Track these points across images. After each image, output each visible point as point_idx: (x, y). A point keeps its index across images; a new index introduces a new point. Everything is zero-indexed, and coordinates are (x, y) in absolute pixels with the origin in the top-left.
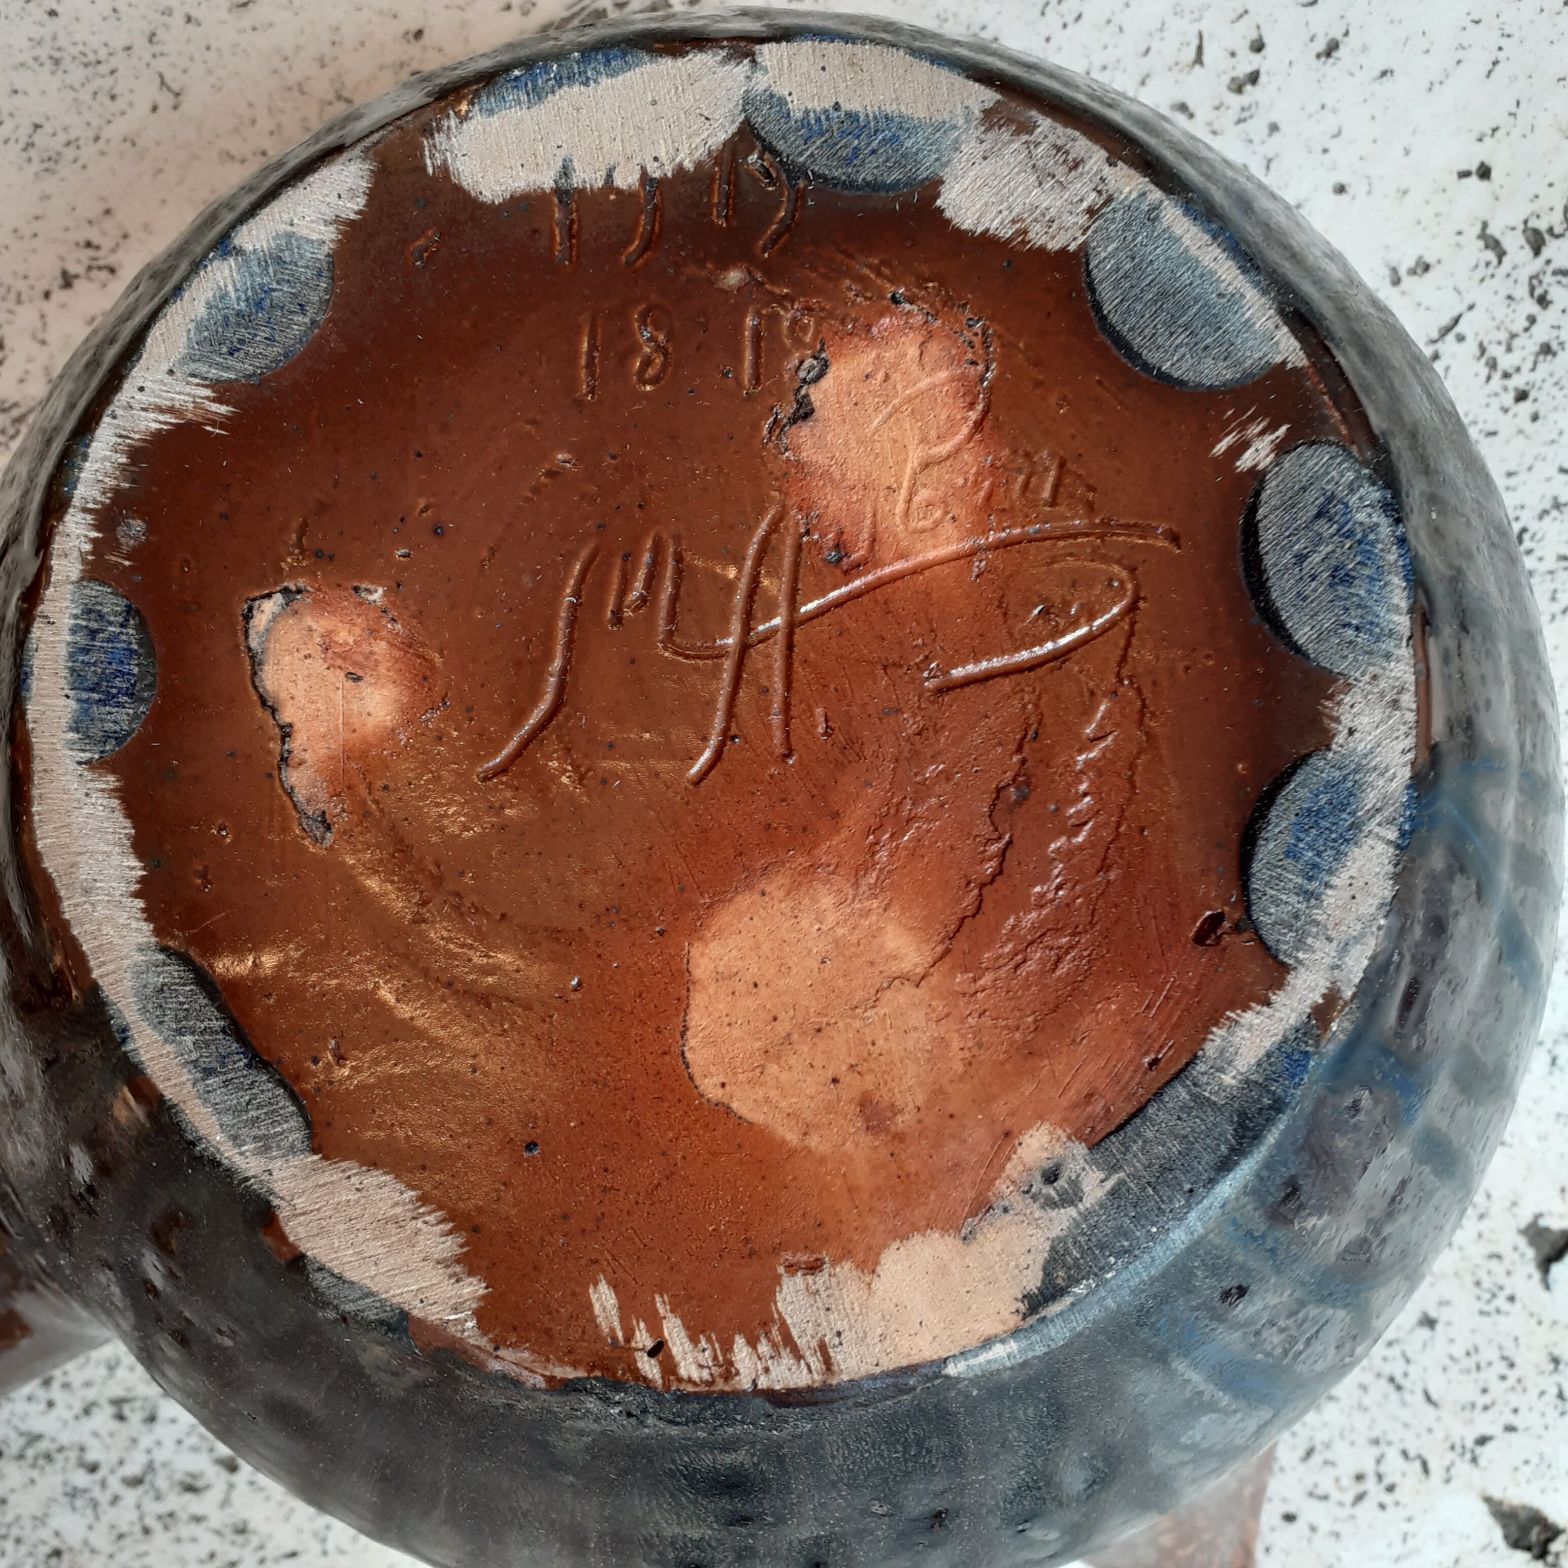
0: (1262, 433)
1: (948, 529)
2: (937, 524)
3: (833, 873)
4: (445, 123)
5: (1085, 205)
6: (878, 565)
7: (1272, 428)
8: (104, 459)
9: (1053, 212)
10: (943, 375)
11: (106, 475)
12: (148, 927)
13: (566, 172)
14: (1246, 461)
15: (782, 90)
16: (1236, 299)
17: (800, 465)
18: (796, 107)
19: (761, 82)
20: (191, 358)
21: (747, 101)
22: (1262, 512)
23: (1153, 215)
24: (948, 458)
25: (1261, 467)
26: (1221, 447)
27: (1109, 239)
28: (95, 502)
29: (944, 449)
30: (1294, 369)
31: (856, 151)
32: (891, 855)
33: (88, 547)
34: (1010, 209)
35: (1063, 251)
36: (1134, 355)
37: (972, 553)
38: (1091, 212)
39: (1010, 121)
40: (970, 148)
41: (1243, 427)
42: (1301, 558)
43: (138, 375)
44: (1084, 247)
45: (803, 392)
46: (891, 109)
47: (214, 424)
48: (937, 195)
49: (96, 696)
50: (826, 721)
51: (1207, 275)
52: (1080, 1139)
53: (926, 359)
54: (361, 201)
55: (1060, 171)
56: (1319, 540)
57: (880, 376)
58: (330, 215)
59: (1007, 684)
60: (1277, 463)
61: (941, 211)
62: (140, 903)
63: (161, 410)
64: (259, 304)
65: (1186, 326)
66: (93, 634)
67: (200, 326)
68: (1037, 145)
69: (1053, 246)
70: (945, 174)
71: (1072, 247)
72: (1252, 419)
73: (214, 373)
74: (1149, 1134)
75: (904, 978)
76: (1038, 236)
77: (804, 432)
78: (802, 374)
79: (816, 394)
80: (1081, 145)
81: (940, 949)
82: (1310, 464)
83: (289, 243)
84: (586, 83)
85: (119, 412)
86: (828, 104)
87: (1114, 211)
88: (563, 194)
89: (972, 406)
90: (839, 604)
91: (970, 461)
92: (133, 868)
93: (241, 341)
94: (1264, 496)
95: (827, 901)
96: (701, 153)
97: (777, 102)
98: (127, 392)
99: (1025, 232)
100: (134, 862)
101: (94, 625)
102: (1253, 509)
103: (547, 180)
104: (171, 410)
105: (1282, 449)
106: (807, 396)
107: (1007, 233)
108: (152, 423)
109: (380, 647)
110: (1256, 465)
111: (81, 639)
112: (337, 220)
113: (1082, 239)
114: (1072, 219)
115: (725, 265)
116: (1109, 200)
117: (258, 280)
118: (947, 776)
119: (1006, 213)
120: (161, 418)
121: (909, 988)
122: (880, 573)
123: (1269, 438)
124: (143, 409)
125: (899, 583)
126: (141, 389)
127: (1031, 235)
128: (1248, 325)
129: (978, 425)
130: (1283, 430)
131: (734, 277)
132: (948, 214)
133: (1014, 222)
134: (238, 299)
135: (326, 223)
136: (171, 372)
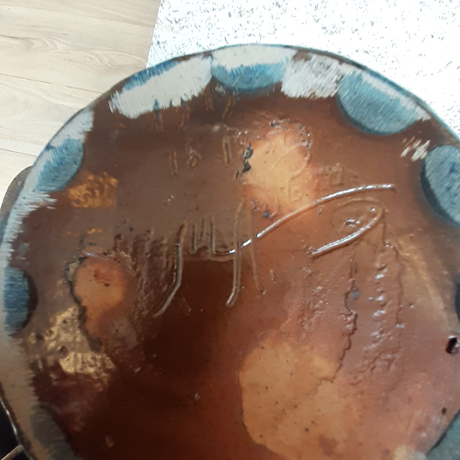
0: (420, 145)
1: (305, 199)
2: (301, 198)
3: (288, 336)
4: (115, 95)
5: (334, 80)
6: (282, 215)
7: (423, 143)
8: (14, 223)
9: (323, 85)
10: (294, 147)
11: (15, 229)
12: (36, 398)
13: (156, 104)
14: (415, 157)
15: (223, 64)
16: (397, 101)
17: (249, 186)
18: (229, 69)
19: (215, 63)
20: (40, 185)
21: (212, 70)
22: (428, 174)
23: (359, 78)
24: (300, 174)
25: (422, 157)
26: (405, 153)
27: (345, 90)
28: (11, 239)
29: (298, 172)
30: (426, 121)
31: (251, 79)
32: (310, 326)
33: (10, 255)
34: (308, 87)
35: (329, 97)
36: (364, 127)
37: (316, 206)
38: (337, 82)
39: (302, 58)
40: (290, 70)
41: (411, 144)
42: (449, 189)
43: (23, 193)
44: (336, 94)
45: (246, 161)
46: (260, 62)
47: (50, 205)
48: (281, 88)
49: (14, 309)
50: (275, 275)
51: (384, 95)
52: (421, 451)
53: (286, 143)
54: (91, 125)
55: (323, 71)
56: (454, 181)
57: (271, 151)
58: (81, 131)
59: (340, 252)
60: (428, 155)
61: (283, 93)
62: (33, 389)
63: (32, 204)
64: (61, 164)
65: (381, 113)
66: (12, 285)
67: (42, 174)
68: (313, 64)
69: (326, 96)
70: (283, 80)
71: (333, 95)
72: (414, 141)
73: (48, 188)
74: (451, 446)
75: (326, 379)
76: (319, 94)
77: (248, 175)
78: (245, 155)
79: (251, 161)
80: (329, 61)
81: (338, 365)
82: (442, 153)
83: (69, 142)
84: (159, 74)
85: (17, 207)
86: (239, 65)
87: (345, 80)
88: (157, 111)
89: (305, 155)
90: (271, 231)
91: (309, 175)
92: (30, 374)
93: (56, 177)
94: (427, 167)
95: (288, 349)
96: (200, 90)
97: (222, 69)
98: (20, 200)
99: (314, 93)
100: (31, 372)
101: (12, 283)
102: (423, 173)
103: (150, 108)
104: (35, 203)
105: (429, 149)
106: (247, 163)
107: (308, 95)
108: (29, 209)
109: (115, 272)
110: (420, 158)
111: (8, 289)
112: (84, 132)
113: (335, 92)
114: (330, 86)
115: (213, 123)
116: (342, 77)
117: (60, 156)
118: (324, 291)
119: (306, 89)
120: (32, 206)
121: (329, 383)
122: (284, 218)
123: (423, 146)
124: (26, 205)
125: (291, 220)
126: (24, 198)
127: (316, 94)
128: (404, 108)
129: (309, 162)
130: (428, 143)
131: (217, 128)
132: (286, 93)
133: (310, 91)
134: (54, 163)
135: (80, 133)
136: (34, 191)
